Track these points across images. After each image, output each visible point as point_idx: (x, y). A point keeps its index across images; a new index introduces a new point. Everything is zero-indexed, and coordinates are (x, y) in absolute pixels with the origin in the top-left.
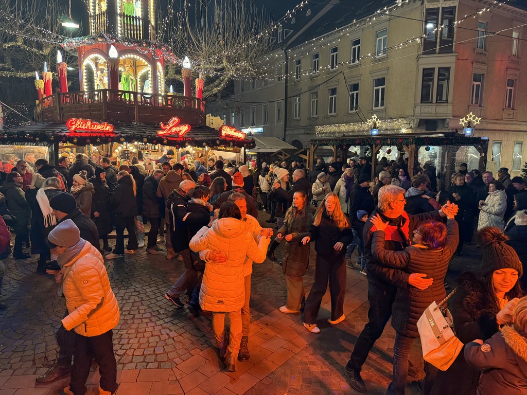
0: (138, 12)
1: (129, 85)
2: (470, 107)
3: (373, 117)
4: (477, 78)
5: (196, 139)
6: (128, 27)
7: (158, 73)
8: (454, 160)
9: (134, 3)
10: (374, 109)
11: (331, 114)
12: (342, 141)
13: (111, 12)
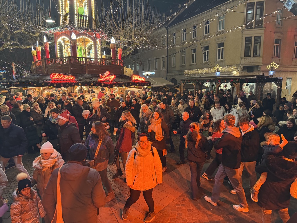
0: (86, 13)
1: (82, 53)
2: (273, 58)
3: (217, 65)
4: (277, 41)
5: (119, 82)
6: (81, 21)
7: (97, 45)
8: (262, 91)
9: (84, 7)
10: (218, 60)
11: (193, 64)
12: (199, 80)
13: (72, 13)
